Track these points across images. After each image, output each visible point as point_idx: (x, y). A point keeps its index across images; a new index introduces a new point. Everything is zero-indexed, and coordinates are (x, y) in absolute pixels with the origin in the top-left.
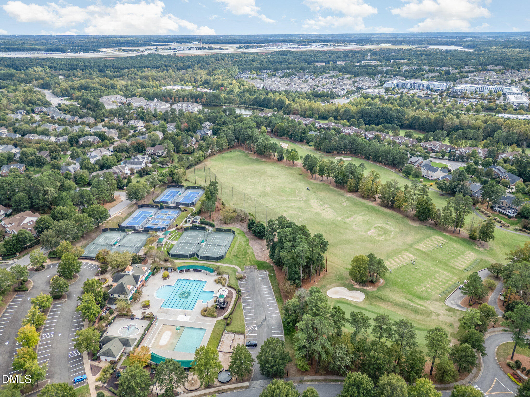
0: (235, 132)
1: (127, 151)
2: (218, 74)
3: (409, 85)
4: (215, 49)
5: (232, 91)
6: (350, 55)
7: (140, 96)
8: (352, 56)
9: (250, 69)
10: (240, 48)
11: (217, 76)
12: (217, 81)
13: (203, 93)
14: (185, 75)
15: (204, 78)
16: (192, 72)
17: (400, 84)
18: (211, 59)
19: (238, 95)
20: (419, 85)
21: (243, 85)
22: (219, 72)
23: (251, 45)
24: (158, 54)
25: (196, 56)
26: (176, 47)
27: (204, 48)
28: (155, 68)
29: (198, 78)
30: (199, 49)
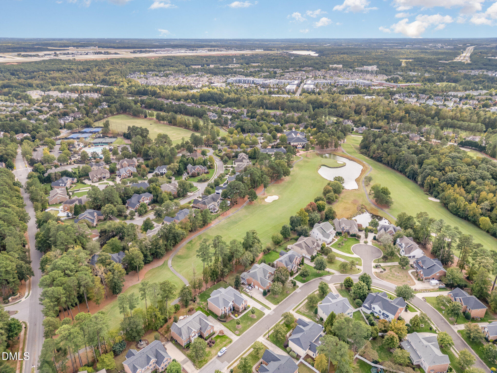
0: (120, 105)
1: (59, 115)
2: (113, 75)
3: (242, 81)
4: (111, 54)
5: (123, 86)
6: (223, 59)
7: (55, 90)
8: (225, 60)
9: (139, 71)
10: (134, 52)
11: (112, 76)
12: (112, 79)
13: (101, 88)
14: (86, 76)
15: (102, 78)
16: (92, 73)
17: (238, 80)
18: (107, 63)
19: (127, 89)
20: (248, 81)
21: (131, 82)
22: (113, 73)
23: (144, 50)
24: (59, 60)
25: (93, 61)
26: (74, 52)
27: (101, 53)
28: (59, 71)
29: (97, 78)
30: (95, 54)
